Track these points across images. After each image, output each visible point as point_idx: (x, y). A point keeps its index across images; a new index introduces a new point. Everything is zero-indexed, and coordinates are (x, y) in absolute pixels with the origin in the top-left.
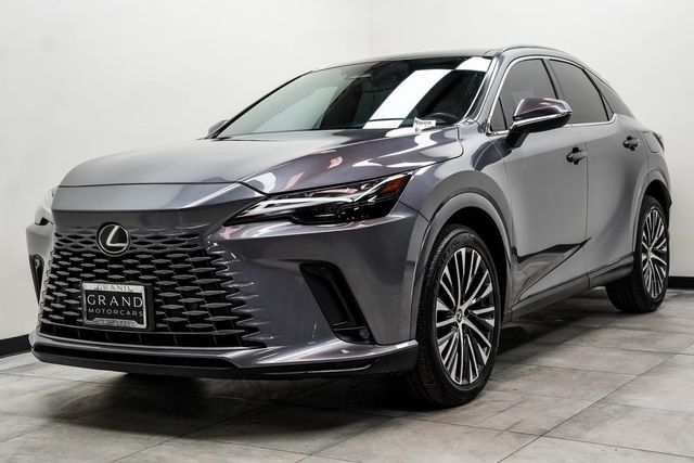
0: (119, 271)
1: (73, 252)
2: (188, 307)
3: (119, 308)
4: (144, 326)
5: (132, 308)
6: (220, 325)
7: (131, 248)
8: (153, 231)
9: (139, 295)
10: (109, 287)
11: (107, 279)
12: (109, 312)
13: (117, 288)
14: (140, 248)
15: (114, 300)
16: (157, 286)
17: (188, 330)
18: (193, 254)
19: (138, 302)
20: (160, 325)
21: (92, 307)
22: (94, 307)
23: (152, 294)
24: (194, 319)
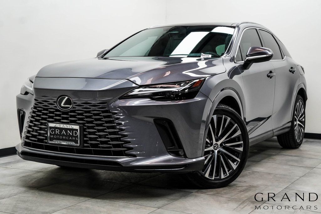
0: (67, 118)
1: (43, 108)
2: (100, 136)
3: (66, 136)
4: (79, 145)
5: (72, 136)
6: (115, 146)
7: (73, 108)
8: (85, 100)
9: (77, 130)
10: (62, 126)
11: (61, 122)
12: (61, 137)
13: (65, 126)
14: (78, 108)
15: (64, 132)
16: (85, 126)
17: (100, 147)
18: (103, 112)
19: (76, 133)
20: (85, 145)
21: (52, 135)
22: (53, 135)
23: (82, 130)
24: (102, 143)
